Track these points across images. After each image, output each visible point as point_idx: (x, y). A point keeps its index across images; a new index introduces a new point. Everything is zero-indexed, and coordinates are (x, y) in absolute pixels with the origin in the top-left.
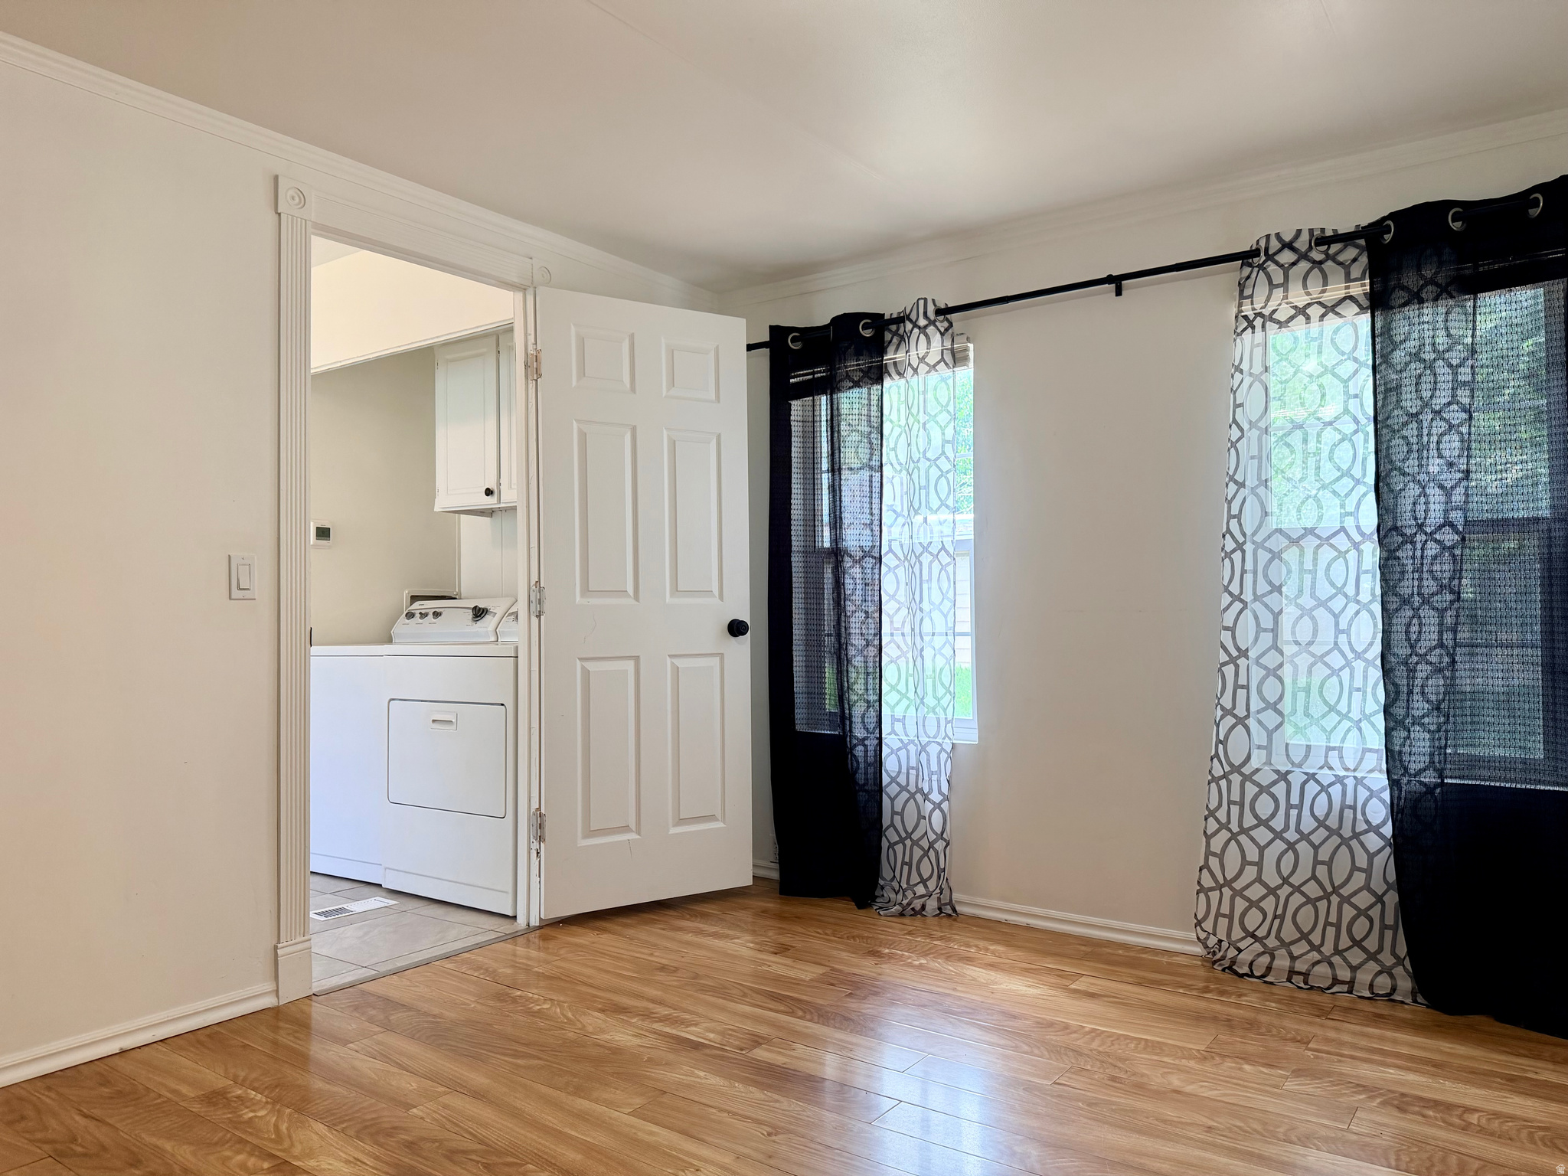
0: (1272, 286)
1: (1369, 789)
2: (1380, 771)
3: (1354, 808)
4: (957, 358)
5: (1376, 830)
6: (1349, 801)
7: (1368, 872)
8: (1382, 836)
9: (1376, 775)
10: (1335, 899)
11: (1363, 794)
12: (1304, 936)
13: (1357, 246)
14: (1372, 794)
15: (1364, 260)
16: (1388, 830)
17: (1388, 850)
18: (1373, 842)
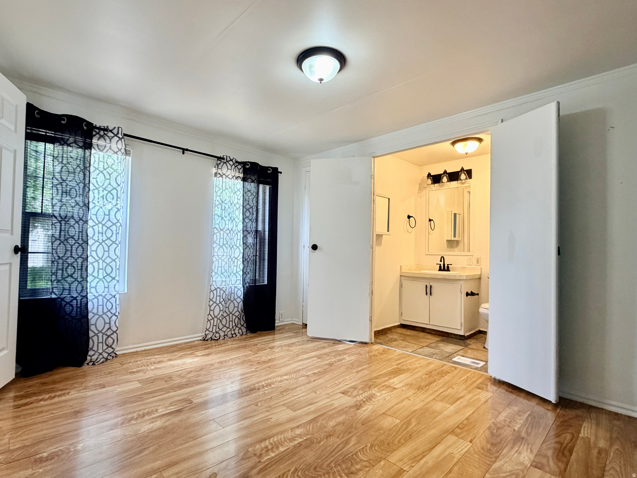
0: (228, 169)
1: (238, 288)
2: (241, 284)
3: (234, 293)
4: (127, 153)
5: (239, 297)
6: (233, 292)
7: (238, 307)
8: (241, 299)
9: (240, 285)
10: (231, 315)
11: (236, 290)
12: (225, 326)
13: (241, 166)
14: (239, 289)
15: (242, 169)
16: (242, 297)
17: (242, 302)
18: (239, 300)
